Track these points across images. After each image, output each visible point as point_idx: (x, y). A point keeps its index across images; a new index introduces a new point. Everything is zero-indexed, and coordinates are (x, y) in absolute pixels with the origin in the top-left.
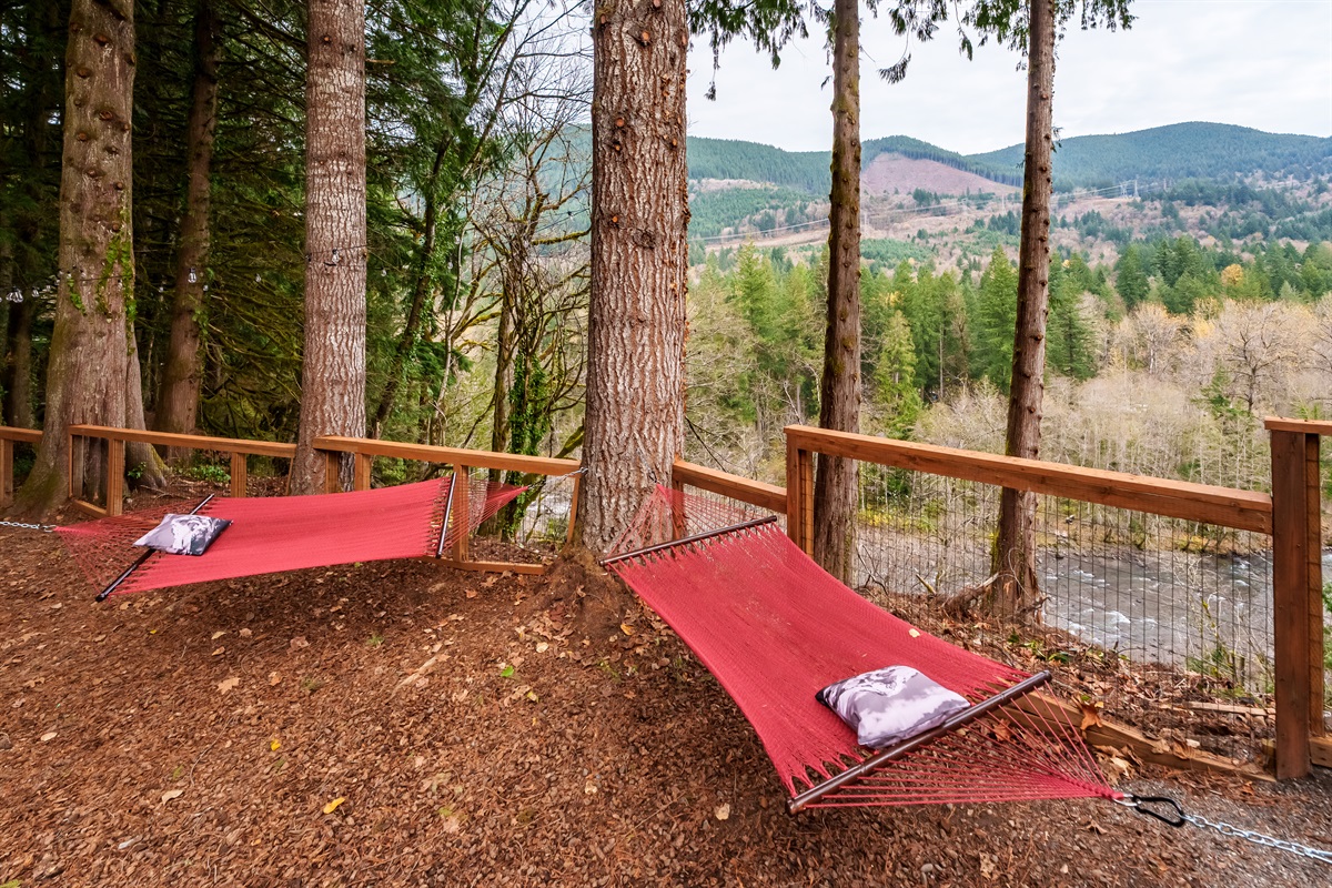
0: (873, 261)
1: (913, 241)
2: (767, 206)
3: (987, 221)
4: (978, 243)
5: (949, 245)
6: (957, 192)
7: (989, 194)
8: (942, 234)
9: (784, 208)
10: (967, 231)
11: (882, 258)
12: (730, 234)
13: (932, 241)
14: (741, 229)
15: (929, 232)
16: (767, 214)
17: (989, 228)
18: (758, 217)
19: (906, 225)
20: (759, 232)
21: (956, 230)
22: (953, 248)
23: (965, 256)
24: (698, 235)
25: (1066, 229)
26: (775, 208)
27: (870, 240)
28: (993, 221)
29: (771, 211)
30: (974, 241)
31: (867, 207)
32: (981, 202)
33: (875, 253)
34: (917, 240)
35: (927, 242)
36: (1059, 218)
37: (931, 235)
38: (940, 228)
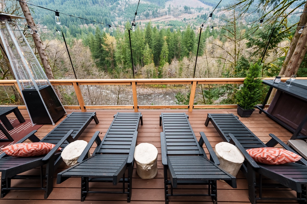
0: (172, 27)
1: (182, 21)
2: (147, 9)
3: (200, 16)
4: (197, 22)
5: (190, 23)
6: (195, 7)
7: (202, 8)
8: (189, 19)
9: (152, 10)
10: (195, 19)
11: (175, 26)
12: (138, 18)
13: (187, 21)
14: (141, 17)
15: (186, 19)
16: (147, 12)
17: (200, 18)
18: (145, 13)
19: (181, 16)
20: (145, 18)
21: (193, 18)
22: (191, 23)
23: (193, 26)
24: (129, 18)
25: (217, 19)
26: (149, 10)
27: (172, 20)
28: (201, 16)
29: (148, 11)
30: (196, 21)
31: (173, 11)
32: (200, 10)
33: (173, 24)
34: (183, 21)
35: (186, 22)
36: (216, 16)
37: (187, 20)
38: (189, 18)
